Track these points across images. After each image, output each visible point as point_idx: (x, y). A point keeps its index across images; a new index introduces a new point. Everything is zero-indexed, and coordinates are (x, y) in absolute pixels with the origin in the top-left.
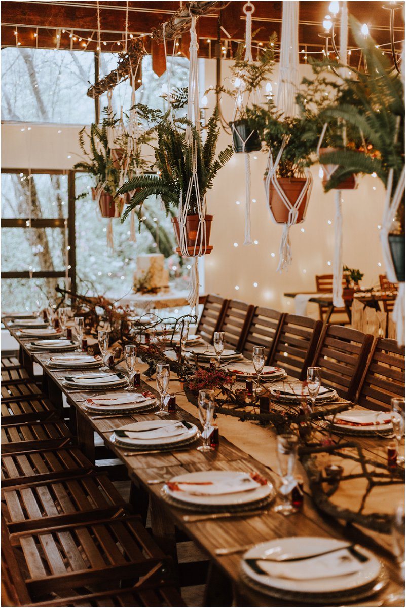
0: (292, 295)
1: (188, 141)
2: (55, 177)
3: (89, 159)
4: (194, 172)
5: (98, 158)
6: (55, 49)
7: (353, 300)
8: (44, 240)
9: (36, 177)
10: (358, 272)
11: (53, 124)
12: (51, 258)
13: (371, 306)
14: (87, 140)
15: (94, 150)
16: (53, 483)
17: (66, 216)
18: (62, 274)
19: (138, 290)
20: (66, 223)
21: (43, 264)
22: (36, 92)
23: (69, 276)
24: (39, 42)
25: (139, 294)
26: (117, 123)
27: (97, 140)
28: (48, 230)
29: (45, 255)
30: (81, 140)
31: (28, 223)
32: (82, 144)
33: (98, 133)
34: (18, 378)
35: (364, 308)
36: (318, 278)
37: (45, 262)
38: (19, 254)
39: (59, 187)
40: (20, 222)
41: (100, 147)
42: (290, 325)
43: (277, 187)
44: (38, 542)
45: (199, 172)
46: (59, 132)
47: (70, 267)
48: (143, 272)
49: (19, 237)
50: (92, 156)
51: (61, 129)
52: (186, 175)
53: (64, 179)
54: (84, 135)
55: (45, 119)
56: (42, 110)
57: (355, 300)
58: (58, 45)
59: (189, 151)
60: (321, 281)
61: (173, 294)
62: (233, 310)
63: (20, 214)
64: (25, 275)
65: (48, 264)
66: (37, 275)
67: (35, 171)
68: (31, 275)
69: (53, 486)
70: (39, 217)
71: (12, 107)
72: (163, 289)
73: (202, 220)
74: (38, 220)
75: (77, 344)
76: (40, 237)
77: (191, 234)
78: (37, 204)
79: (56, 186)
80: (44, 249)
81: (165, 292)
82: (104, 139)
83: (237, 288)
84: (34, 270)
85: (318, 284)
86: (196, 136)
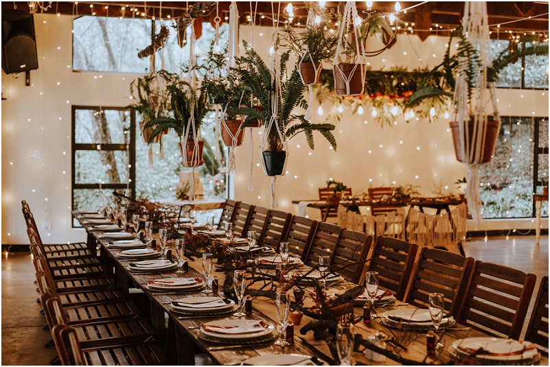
0: (297, 202)
1: (189, 96)
2: (122, 112)
3: (137, 102)
4: (192, 114)
5: (143, 101)
6: (121, 18)
7: (338, 206)
8: (113, 160)
9: (107, 112)
10: (342, 184)
11: (121, 73)
12: (117, 174)
13: (353, 211)
14: (135, 89)
15: (140, 96)
16: (99, 305)
17: (129, 142)
18: (124, 186)
19: (180, 198)
20: (128, 147)
21: (112, 179)
22: (108, 47)
23: (129, 188)
24: (109, 12)
25: (180, 200)
26: (154, 79)
27: (142, 89)
28: (117, 153)
29: (113, 172)
30: (131, 89)
31: (99, 147)
32: (132, 92)
33: (142, 85)
34: (84, 254)
35: (347, 211)
36: (320, 190)
37: (114, 177)
38: (94, 173)
39: (125, 120)
40: (94, 146)
41: (144, 94)
42: (274, 218)
43: (225, 125)
44: (85, 330)
45: (195, 115)
46: (124, 79)
47: (130, 180)
48: (183, 184)
49: (95, 158)
50: (139, 100)
51: (124, 77)
52: (187, 116)
53: (127, 113)
54: (133, 85)
55: (114, 68)
56: (113, 62)
57: (340, 205)
58: (123, 14)
59: (189, 102)
60: (322, 192)
61: (206, 200)
62: (242, 209)
63: (96, 140)
64: (96, 186)
65: (115, 179)
66: (104, 187)
67: (104, 108)
68: (100, 187)
69: (98, 307)
70: (109, 143)
71: (89, 59)
72: (198, 197)
73: (196, 144)
74: (107, 145)
75: (122, 227)
76: (110, 159)
77: (190, 153)
78: (108, 132)
79: (123, 119)
80: (112, 167)
81: (200, 199)
82: (147, 88)
83: (259, 197)
84: (103, 183)
85: (321, 195)
86: (193, 92)
